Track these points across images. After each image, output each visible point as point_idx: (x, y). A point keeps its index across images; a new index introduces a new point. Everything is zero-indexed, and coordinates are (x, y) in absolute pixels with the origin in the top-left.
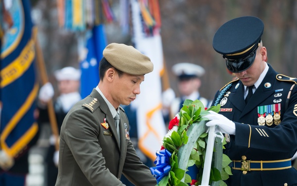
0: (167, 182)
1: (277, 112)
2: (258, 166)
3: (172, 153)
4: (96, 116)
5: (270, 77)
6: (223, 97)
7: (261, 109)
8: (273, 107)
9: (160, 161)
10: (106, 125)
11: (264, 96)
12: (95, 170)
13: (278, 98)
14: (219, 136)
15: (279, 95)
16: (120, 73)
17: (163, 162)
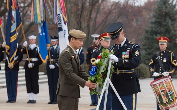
0: (95, 78)
1: (128, 54)
2: (122, 72)
3: (97, 68)
4: (70, 54)
5: (126, 42)
6: (112, 49)
7: (123, 53)
8: (127, 52)
9: (93, 70)
10: (73, 57)
11: (124, 49)
12: (70, 74)
13: (129, 50)
14: (113, 62)
15: (129, 48)
16: (76, 39)
17: (94, 71)
